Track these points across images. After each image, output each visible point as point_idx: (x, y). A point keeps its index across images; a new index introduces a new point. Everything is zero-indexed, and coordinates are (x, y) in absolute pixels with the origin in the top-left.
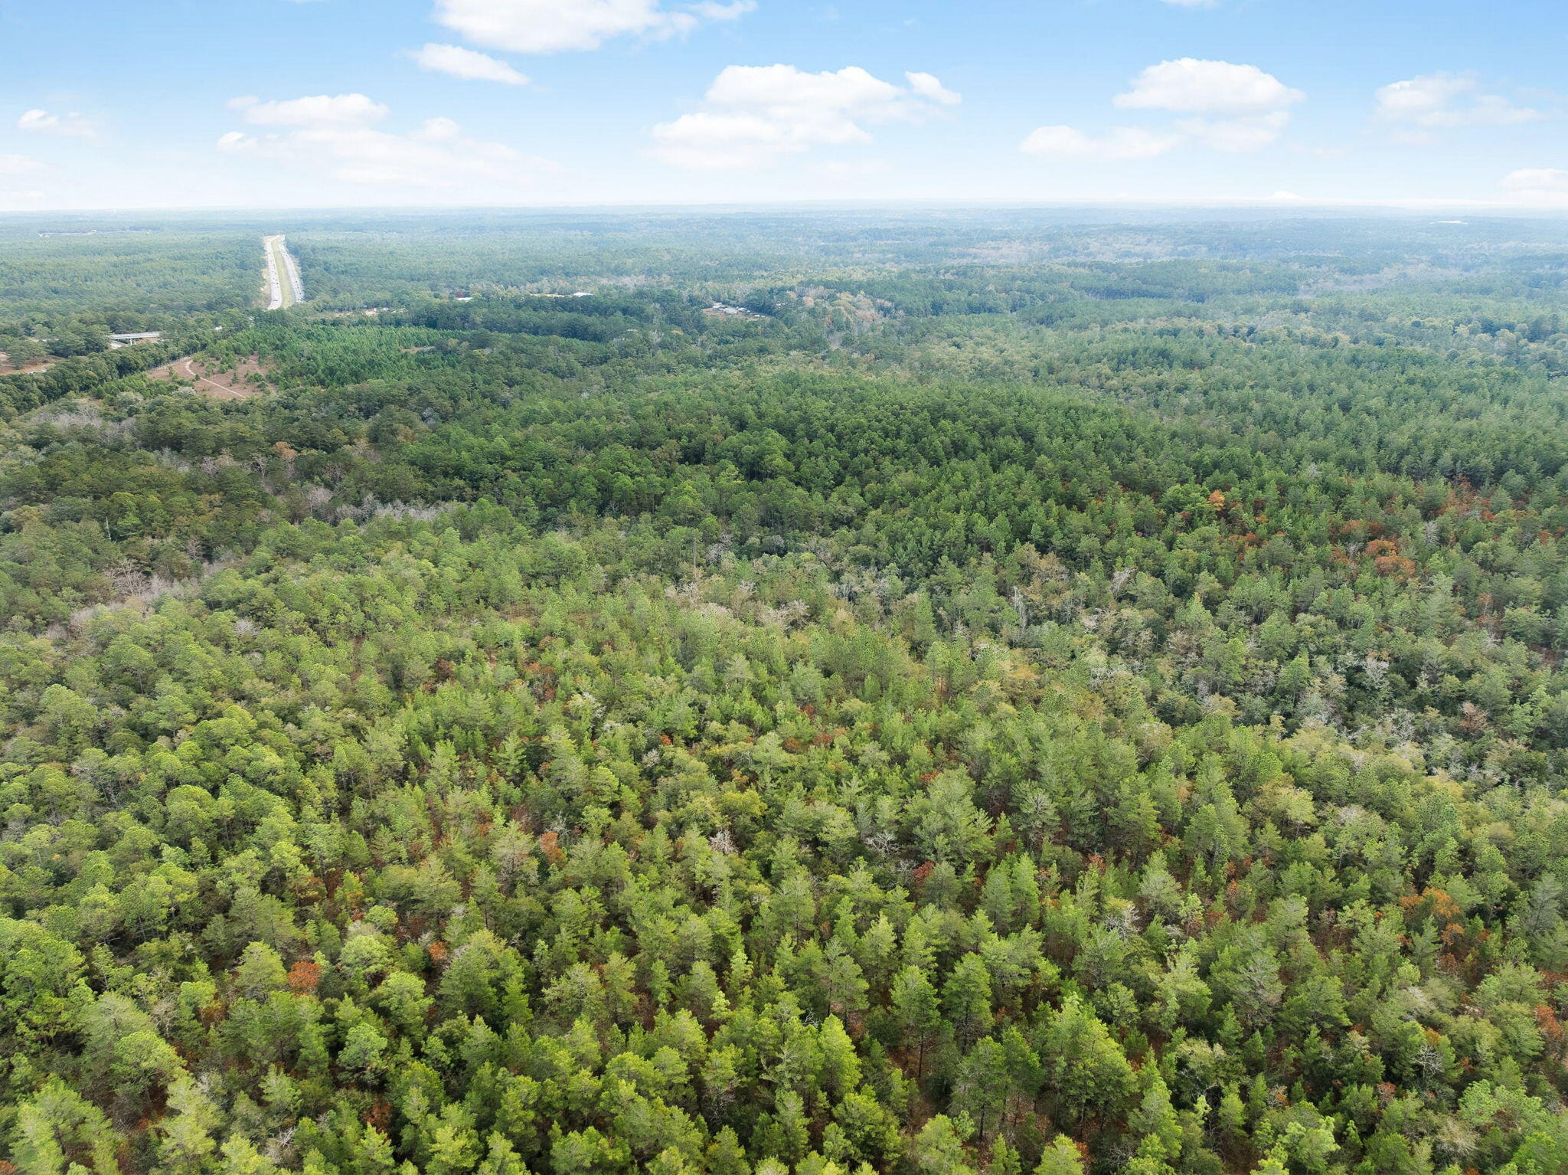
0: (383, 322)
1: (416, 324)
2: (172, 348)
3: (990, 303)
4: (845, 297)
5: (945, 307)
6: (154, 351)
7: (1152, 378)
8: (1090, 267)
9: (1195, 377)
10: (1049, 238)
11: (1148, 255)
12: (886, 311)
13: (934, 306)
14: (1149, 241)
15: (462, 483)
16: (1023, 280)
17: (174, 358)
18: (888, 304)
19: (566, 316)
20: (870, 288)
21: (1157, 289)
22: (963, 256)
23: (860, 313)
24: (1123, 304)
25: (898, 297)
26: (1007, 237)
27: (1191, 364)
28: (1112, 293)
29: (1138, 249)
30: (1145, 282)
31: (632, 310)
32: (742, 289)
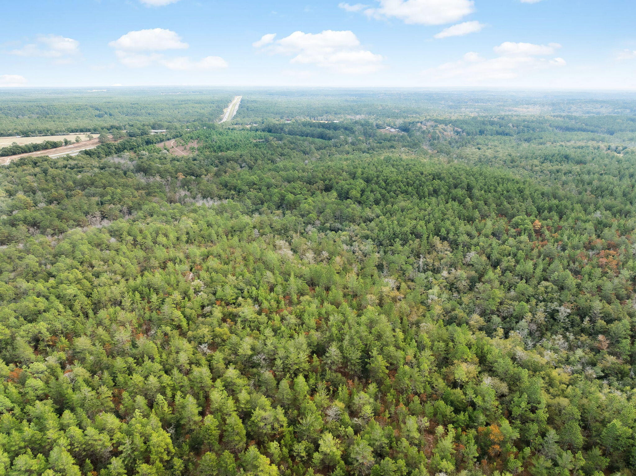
0: (251, 130)
1: (264, 131)
2: (168, 136)
3: (507, 131)
4: (441, 126)
5: (485, 132)
6: (161, 137)
7: (555, 168)
8: (564, 117)
9: (577, 168)
10: (553, 104)
11: (598, 113)
12: (458, 133)
13: (480, 132)
14: (602, 107)
15: (234, 193)
16: (528, 122)
17: (168, 140)
18: (460, 130)
19: (320, 130)
20: (454, 123)
21: (591, 128)
22: (510, 111)
23: (445, 133)
24: (569, 135)
25: (465, 127)
26: (535, 104)
27: (579, 162)
28: (568, 129)
29: (594, 110)
30: (586, 125)
31: (348, 129)
32: (399, 122)
